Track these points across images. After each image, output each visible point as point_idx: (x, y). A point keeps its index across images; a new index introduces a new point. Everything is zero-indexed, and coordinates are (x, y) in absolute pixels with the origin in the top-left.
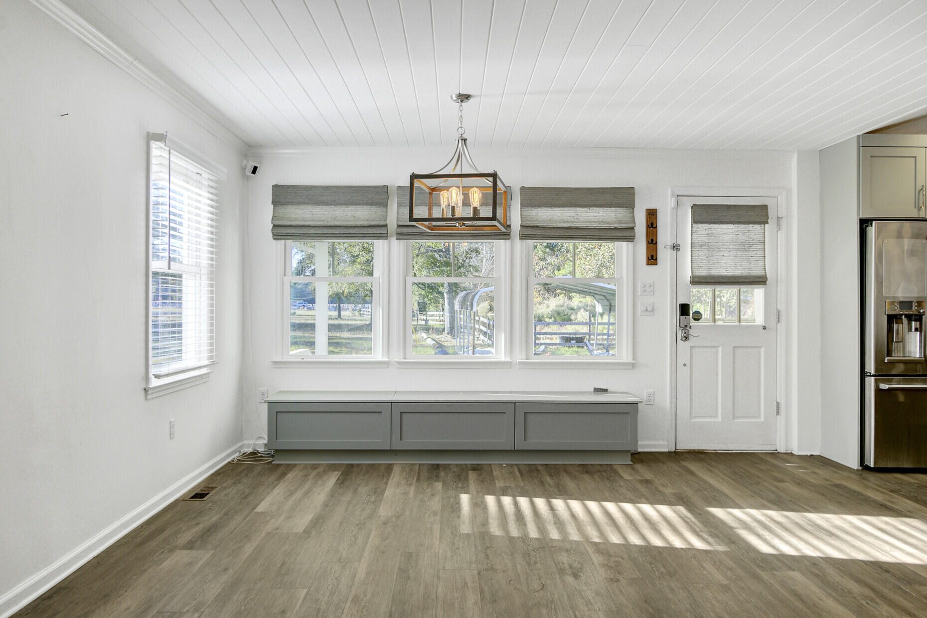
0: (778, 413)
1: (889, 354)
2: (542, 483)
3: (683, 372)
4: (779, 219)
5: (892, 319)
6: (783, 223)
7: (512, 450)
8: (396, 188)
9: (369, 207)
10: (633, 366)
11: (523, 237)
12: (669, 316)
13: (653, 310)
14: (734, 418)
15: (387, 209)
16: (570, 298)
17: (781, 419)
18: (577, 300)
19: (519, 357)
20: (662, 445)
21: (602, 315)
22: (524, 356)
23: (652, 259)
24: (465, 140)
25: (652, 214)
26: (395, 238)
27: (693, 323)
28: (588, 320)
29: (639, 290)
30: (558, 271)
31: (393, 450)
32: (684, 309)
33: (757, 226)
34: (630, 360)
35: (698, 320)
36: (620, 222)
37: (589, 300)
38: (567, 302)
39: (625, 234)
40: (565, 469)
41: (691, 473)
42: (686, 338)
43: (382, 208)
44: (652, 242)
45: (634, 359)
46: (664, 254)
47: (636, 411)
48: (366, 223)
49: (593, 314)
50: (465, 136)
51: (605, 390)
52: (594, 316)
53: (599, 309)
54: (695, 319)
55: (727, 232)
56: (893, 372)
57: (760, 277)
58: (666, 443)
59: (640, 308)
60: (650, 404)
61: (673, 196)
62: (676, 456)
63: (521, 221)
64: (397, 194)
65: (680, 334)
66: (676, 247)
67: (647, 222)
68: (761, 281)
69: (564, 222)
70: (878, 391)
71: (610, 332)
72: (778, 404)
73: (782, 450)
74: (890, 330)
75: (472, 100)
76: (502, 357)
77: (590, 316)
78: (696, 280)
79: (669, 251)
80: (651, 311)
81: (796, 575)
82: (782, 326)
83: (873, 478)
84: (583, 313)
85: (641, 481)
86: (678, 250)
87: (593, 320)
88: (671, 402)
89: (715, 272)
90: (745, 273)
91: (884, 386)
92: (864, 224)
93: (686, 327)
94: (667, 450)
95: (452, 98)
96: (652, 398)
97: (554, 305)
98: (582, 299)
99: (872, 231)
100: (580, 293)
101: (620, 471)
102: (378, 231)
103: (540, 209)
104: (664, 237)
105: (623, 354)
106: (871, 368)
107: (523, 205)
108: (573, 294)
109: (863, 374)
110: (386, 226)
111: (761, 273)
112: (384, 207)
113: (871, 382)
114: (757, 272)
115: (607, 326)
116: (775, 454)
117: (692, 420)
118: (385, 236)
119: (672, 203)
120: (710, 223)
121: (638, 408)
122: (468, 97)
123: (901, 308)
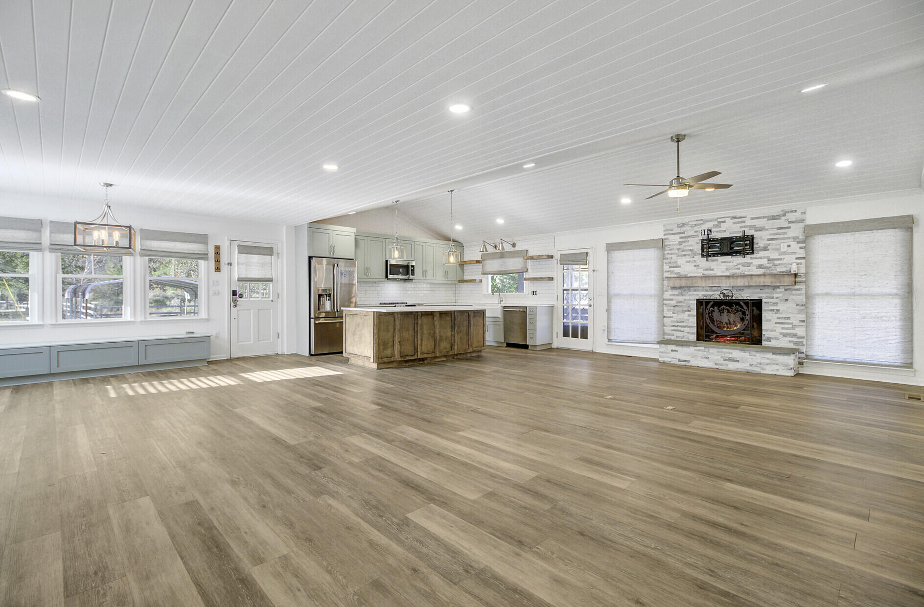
0: (278, 338)
1: (319, 310)
2: (157, 377)
3: (234, 322)
4: (278, 253)
5: (320, 296)
6: (280, 255)
7: (137, 366)
8: (48, 222)
9: (26, 231)
10: (208, 320)
11: (142, 255)
12: (227, 296)
13: (218, 293)
14: (259, 341)
15: (41, 234)
16: (164, 290)
17: (280, 340)
18: (170, 292)
19: (140, 318)
20: (224, 356)
21: (189, 301)
22: (143, 318)
23: (218, 269)
24: (109, 206)
25: (217, 248)
26: (48, 251)
27: (239, 299)
28: (180, 305)
29: (211, 284)
30: (155, 272)
31: (52, 374)
32: (234, 293)
33: (269, 257)
34: (206, 317)
35: (241, 298)
36: (200, 251)
37: (179, 292)
38: (162, 293)
39: (204, 256)
40: (171, 371)
41: (236, 364)
42: (236, 306)
43: (38, 233)
44: (218, 261)
45: (208, 317)
46: (224, 267)
47: (210, 341)
48: (23, 241)
49: (183, 300)
50: (109, 205)
51: (193, 333)
52: (184, 302)
53: (187, 296)
54: (240, 297)
55: (255, 258)
56: (320, 317)
57: (270, 279)
58: (225, 355)
59: (211, 293)
60: (217, 337)
61: (228, 240)
62: (230, 360)
63: (141, 246)
64: (50, 225)
65: (232, 304)
66: (230, 264)
67: (215, 251)
68: (271, 280)
69: (168, 249)
70: (316, 325)
71: (196, 311)
72: (278, 333)
73: (280, 353)
74: (319, 300)
75: (113, 186)
76: (129, 319)
77: (181, 302)
78: (240, 279)
79: (227, 266)
80: (217, 293)
81: (273, 385)
82: (280, 300)
83: (314, 358)
84: (176, 301)
85: (212, 370)
86: (231, 265)
87: (183, 304)
88: (228, 336)
89: (249, 276)
90: (263, 277)
91: (317, 322)
92: (310, 258)
93: (235, 301)
94: (226, 358)
95: (100, 184)
96: (218, 335)
97: (152, 295)
98: (174, 292)
99: (313, 260)
100: (171, 287)
101: (201, 368)
102: (35, 246)
103: (152, 241)
104: (224, 259)
105: (203, 314)
106: (312, 316)
107: (141, 239)
108: (167, 288)
109: (310, 318)
110: (40, 243)
111: (271, 277)
112: (39, 232)
113: (312, 320)
114: (268, 276)
115: (193, 308)
116: (277, 355)
117: (239, 343)
118: (40, 250)
119: (227, 243)
120: (246, 254)
121: (210, 340)
122: (111, 185)
123: (323, 292)
